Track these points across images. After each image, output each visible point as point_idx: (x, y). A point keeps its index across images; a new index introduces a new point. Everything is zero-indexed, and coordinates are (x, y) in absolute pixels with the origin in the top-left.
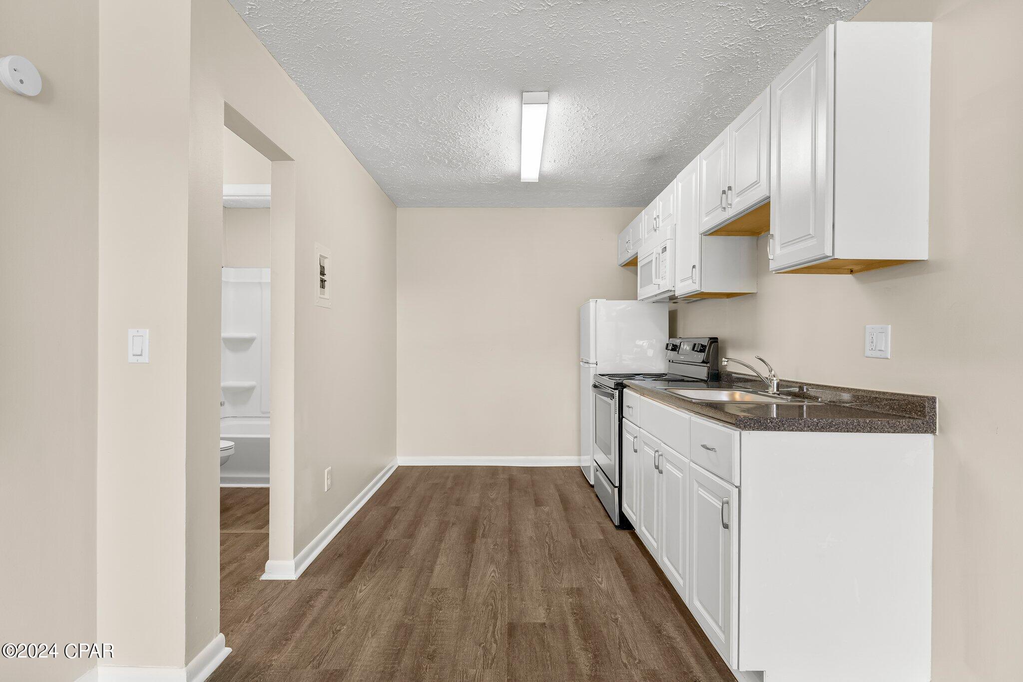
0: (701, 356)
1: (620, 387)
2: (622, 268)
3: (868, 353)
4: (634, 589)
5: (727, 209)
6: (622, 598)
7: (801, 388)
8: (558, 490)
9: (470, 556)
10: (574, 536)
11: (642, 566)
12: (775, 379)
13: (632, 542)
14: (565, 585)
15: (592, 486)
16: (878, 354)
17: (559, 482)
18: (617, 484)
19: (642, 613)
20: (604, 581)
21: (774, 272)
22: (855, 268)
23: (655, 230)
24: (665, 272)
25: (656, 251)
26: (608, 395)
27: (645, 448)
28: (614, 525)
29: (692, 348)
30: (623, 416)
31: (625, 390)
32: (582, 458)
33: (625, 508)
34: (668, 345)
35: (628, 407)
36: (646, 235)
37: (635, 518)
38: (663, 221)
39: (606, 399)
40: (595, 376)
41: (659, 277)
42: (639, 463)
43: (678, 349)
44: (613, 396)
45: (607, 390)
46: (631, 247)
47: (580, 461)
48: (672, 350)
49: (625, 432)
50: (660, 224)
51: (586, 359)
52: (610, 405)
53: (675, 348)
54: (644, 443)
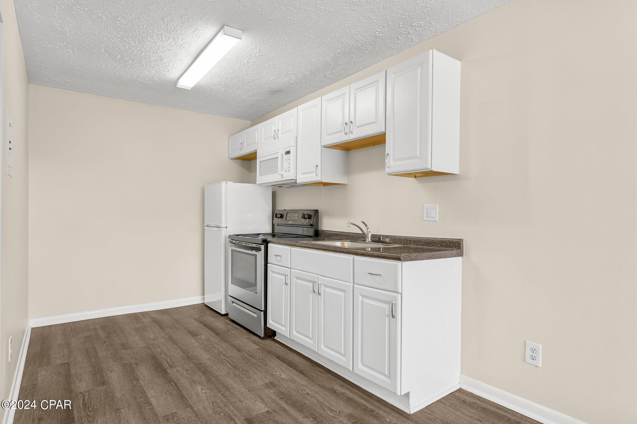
0: (307, 222)
1: (266, 242)
2: (231, 161)
3: (425, 218)
4: (302, 373)
5: (348, 134)
6: (301, 380)
7: (380, 238)
8: (201, 322)
9: (173, 384)
10: (239, 350)
11: (296, 359)
12: (370, 233)
13: (278, 345)
14: (260, 383)
15: (227, 315)
16: (432, 219)
17: (197, 317)
18: (263, 309)
19: (318, 385)
20: (282, 373)
21: (387, 174)
22: (417, 175)
23: (275, 139)
24: (289, 167)
25: (280, 153)
26: (252, 249)
27: (298, 281)
28: (260, 337)
29: (301, 216)
30: (268, 262)
31: (269, 244)
32: (206, 296)
33: (271, 324)
34: (276, 214)
35: (276, 255)
36: (263, 141)
37: (284, 329)
38: (282, 134)
39: (250, 252)
40: (230, 237)
41: (282, 170)
42: (289, 292)
43: (285, 217)
44: (259, 249)
45: (250, 245)
46: (245, 147)
47: (204, 299)
48: (280, 218)
49: (271, 273)
50: (280, 135)
51: (216, 225)
52: (256, 256)
53: (282, 216)
54: (297, 278)
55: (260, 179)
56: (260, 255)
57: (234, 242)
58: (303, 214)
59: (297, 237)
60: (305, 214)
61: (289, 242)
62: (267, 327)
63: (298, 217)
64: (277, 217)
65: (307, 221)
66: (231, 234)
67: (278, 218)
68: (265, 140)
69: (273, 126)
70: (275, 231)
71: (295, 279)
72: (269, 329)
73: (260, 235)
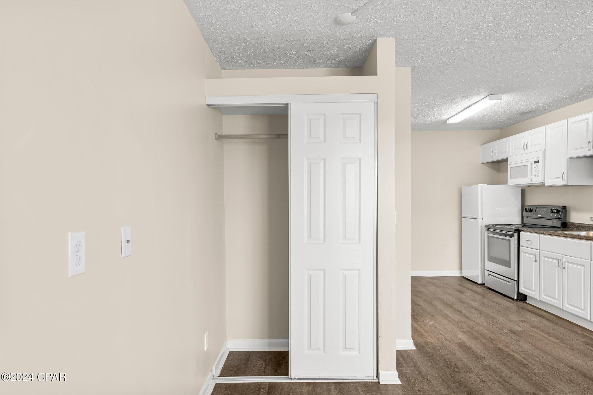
1: (518, 231)
2: (483, 165)
5: (591, 150)
15: (483, 284)
18: (516, 279)
23: (524, 150)
24: (538, 173)
25: (529, 162)
26: (506, 235)
27: (546, 259)
28: (513, 299)
29: (550, 211)
30: (520, 245)
31: (521, 232)
32: (463, 271)
33: (523, 290)
34: (526, 209)
35: (527, 240)
36: (513, 151)
37: (534, 293)
38: (531, 146)
39: (504, 237)
40: (486, 226)
41: (532, 175)
42: (538, 267)
43: (534, 211)
44: (513, 236)
45: (505, 232)
46: (496, 155)
47: (462, 273)
48: (529, 212)
49: (522, 253)
50: (529, 147)
51: (471, 217)
52: (509, 241)
53: (531, 210)
54: (545, 257)
55: (511, 181)
56: (514, 240)
57: (490, 230)
58: (552, 209)
59: (546, 228)
60: (553, 209)
61: (539, 231)
62: (519, 293)
63: (547, 212)
64: (526, 211)
65: (555, 215)
66: (487, 224)
67: (528, 212)
68: (515, 150)
69: (523, 140)
70: (525, 222)
71: (543, 258)
72: (521, 294)
73: (512, 225)
